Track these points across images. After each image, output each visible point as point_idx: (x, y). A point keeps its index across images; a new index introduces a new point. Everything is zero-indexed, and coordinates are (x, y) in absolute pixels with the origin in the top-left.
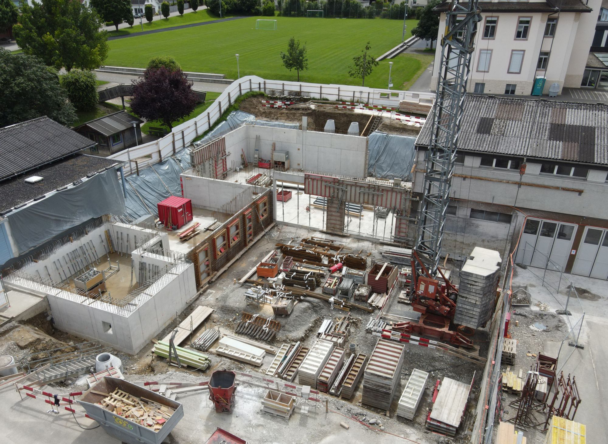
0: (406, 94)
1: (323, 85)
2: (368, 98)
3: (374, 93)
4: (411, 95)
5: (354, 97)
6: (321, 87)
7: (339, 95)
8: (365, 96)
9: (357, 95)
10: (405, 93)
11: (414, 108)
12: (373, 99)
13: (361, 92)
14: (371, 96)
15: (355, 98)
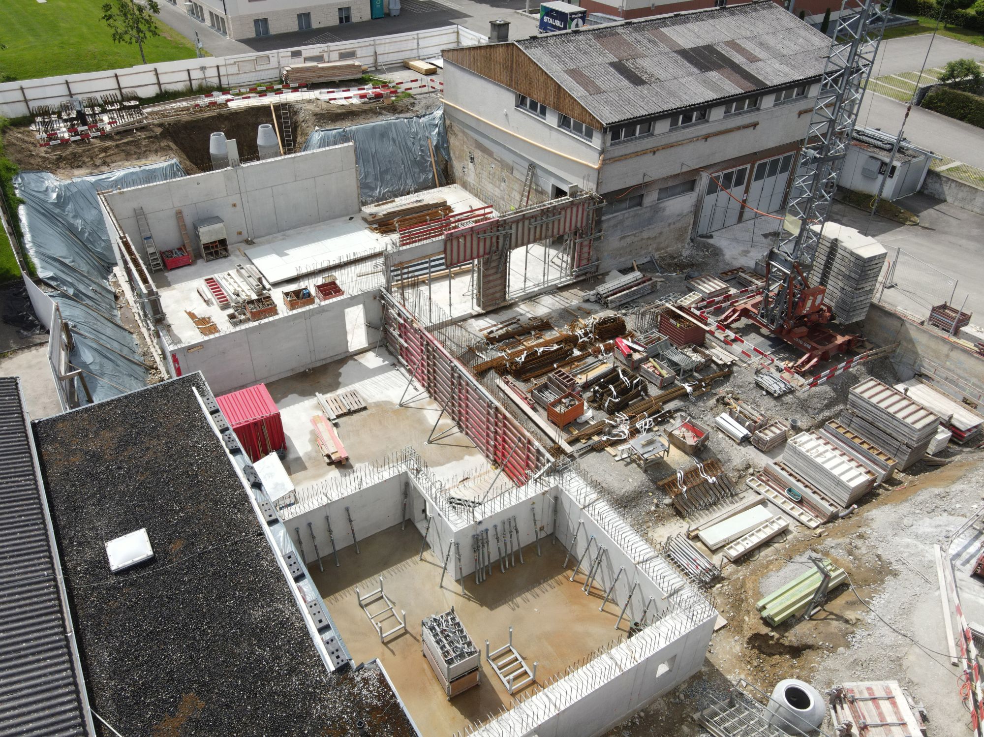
0: (281, 55)
1: (119, 72)
2: (219, 76)
3: (226, 65)
4: (290, 54)
5: (190, 80)
6: (116, 76)
7: (159, 84)
8: (212, 73)
9: (196, 75)
10: (278, 53)
11: (314, 74)
12: (228, 75)
13: (203, 69)
14: (223, 71)
15: (193, 82)
